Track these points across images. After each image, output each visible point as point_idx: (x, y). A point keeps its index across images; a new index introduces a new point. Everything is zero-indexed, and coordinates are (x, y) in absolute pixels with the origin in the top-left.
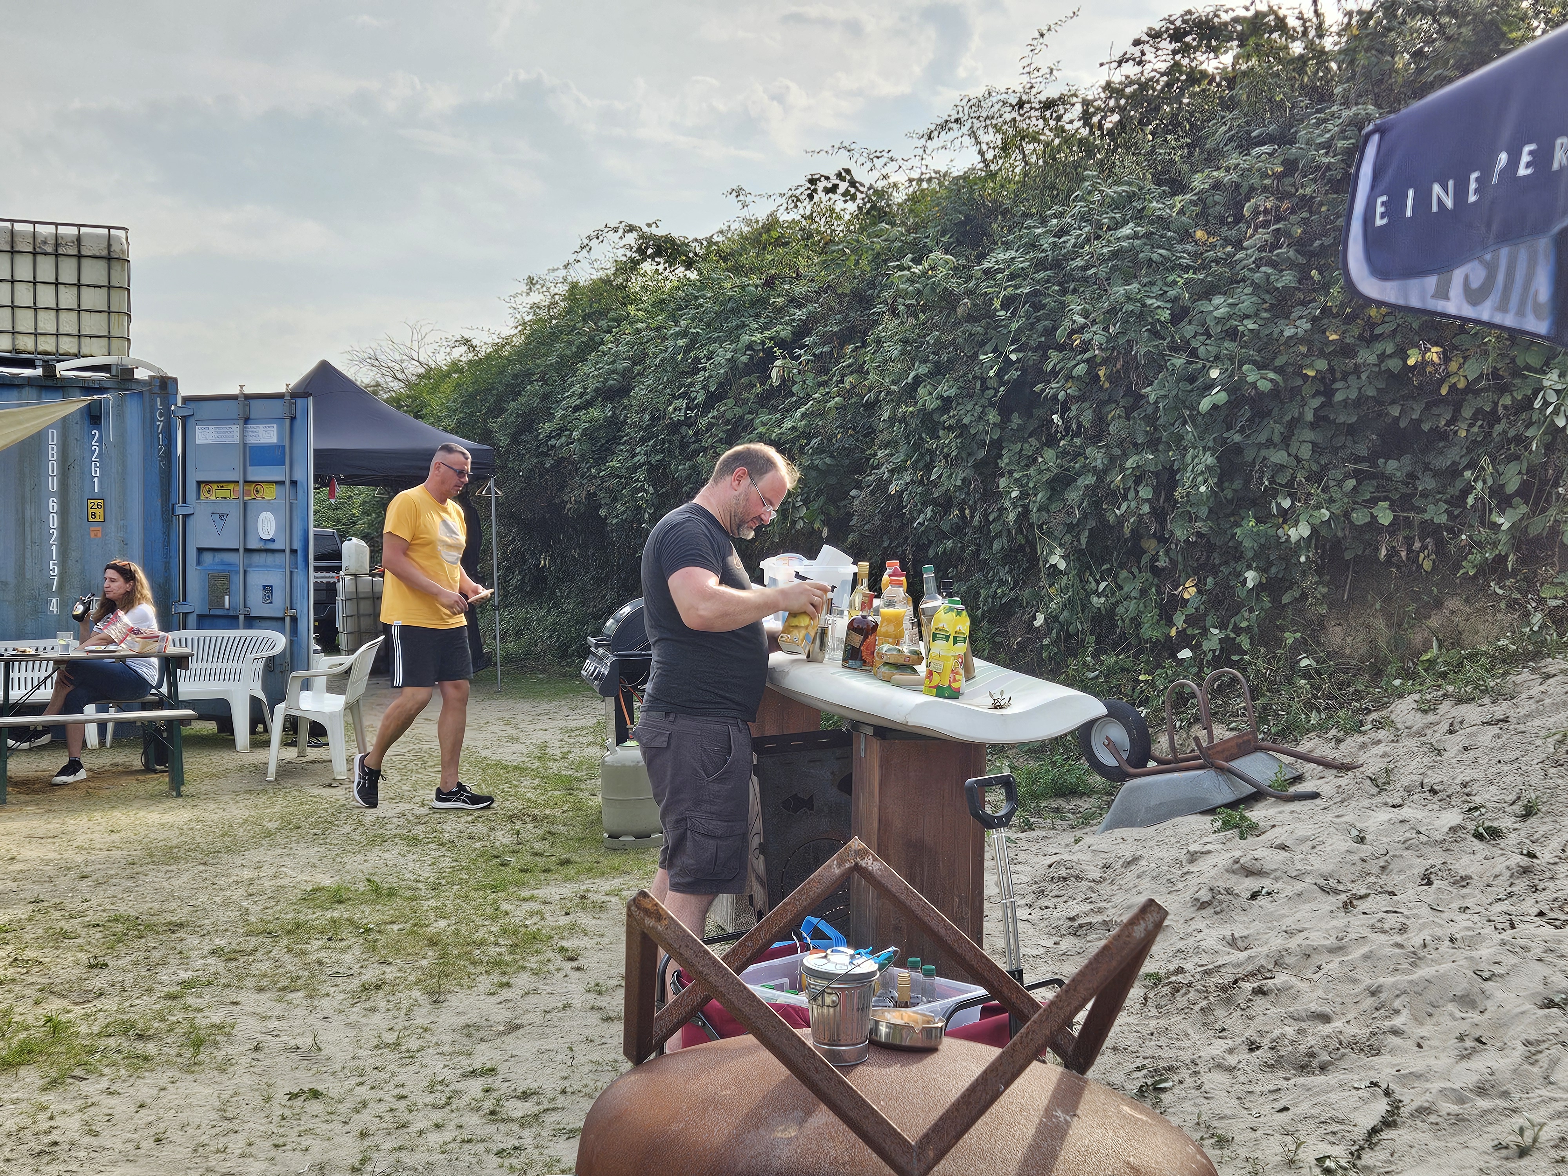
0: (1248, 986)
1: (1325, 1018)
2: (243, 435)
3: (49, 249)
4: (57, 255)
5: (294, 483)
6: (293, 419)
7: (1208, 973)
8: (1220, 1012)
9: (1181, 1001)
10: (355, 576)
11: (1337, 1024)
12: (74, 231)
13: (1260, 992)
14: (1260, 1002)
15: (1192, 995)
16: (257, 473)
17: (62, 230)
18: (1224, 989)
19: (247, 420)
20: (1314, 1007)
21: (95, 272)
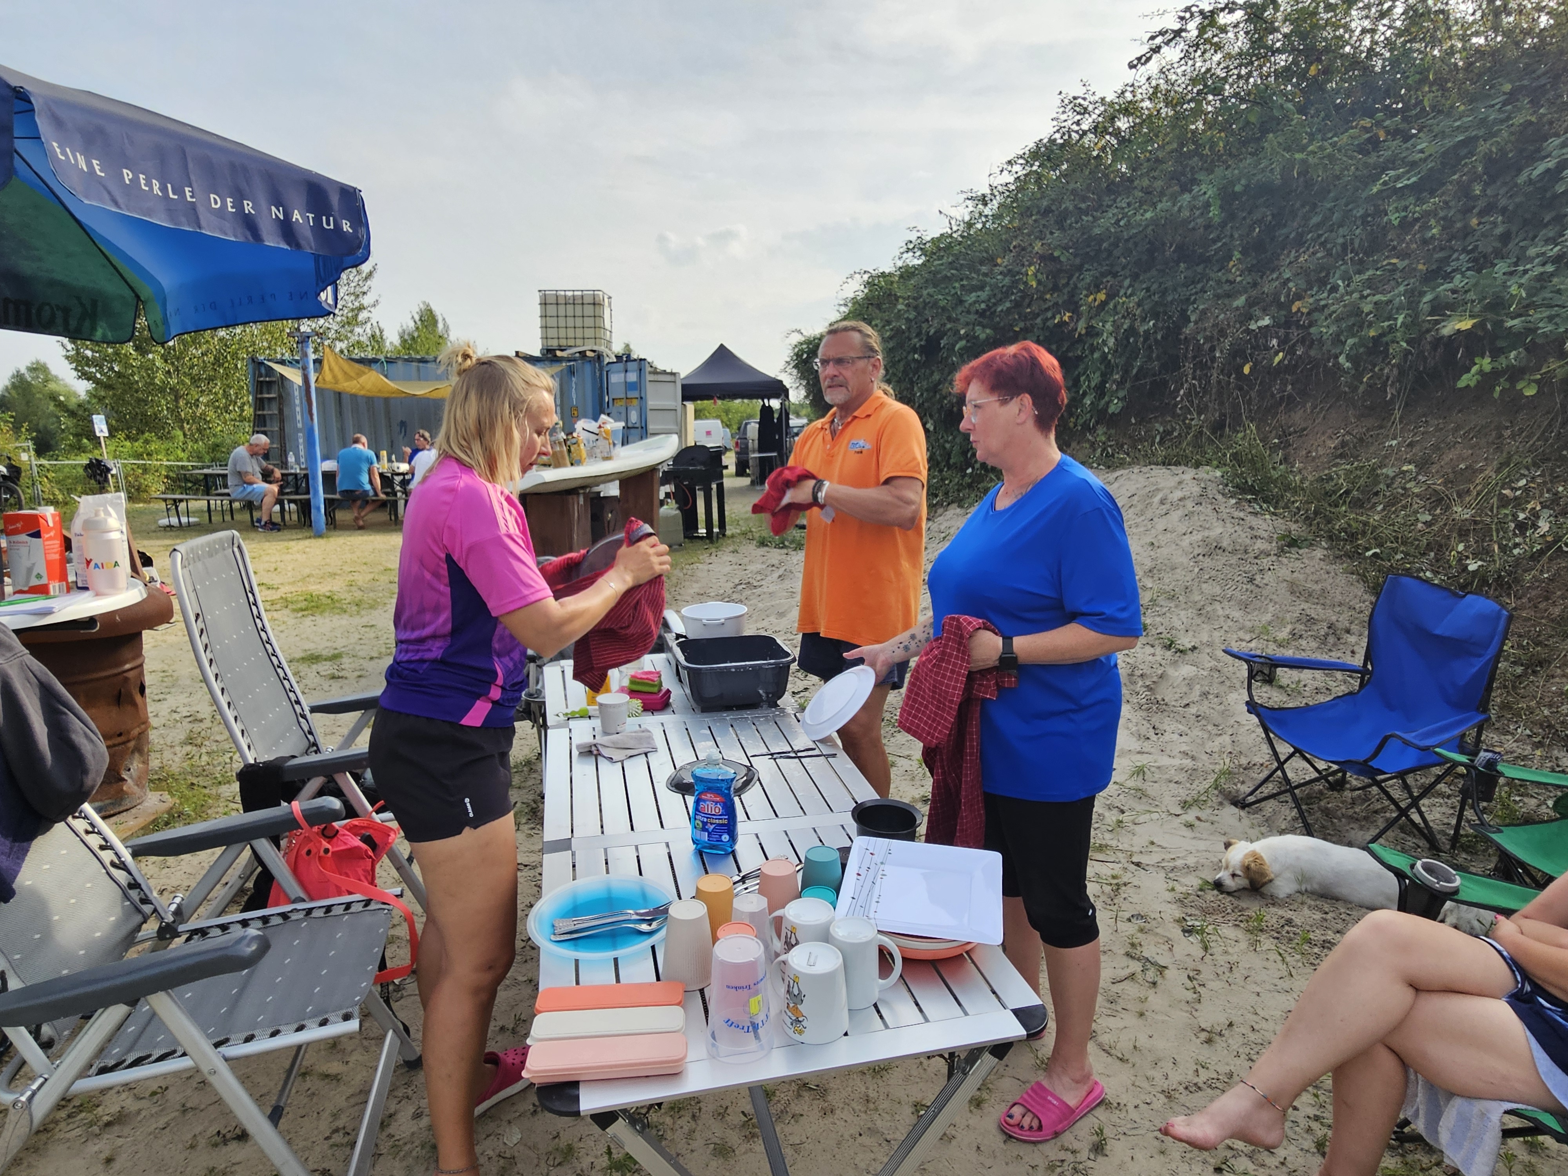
2: (625, 378)
3: (571, 301)
4: (574, 304)
5: (642, 398)
6: (640, 370)
16: (630, 395)
19: (626, 371)
21: (588, 310)
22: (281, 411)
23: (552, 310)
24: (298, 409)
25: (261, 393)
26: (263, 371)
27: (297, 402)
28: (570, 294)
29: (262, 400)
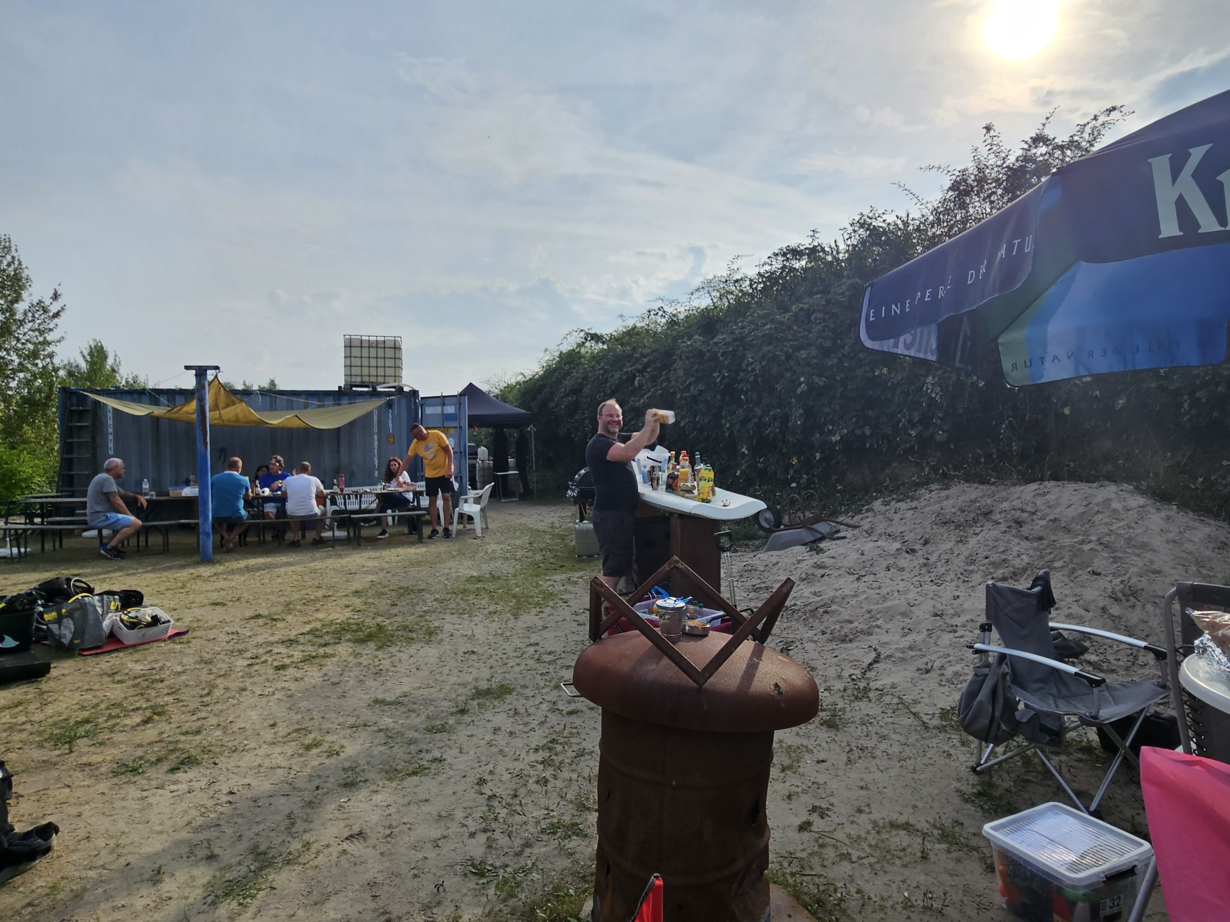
0: (821, 610)
1: (851, 622)
2: (442, 410)
3: (374, 345)
4: (377, 347)
5: (461, 427)
6: (460, 404)
7: (806, 605)
8: (811, 620)
9: (796, 616)
10: (483, 461)
11: (856, 624)
12: (383, 339)
13: (826, 612)
14: (826, 616)
15: (800, 614)
16: (447, 424)
17: (379, 339)
18: (812, 611)
19: (444, 405)
20: (847, 618)
21: (390, 353)
22: (94, 438)
23: (356, 352)
24: (111, 437)
25: (71, 422)
26: (74, 400)
27: (110, 430)
28: (372, 339)
29: (71, 428)
